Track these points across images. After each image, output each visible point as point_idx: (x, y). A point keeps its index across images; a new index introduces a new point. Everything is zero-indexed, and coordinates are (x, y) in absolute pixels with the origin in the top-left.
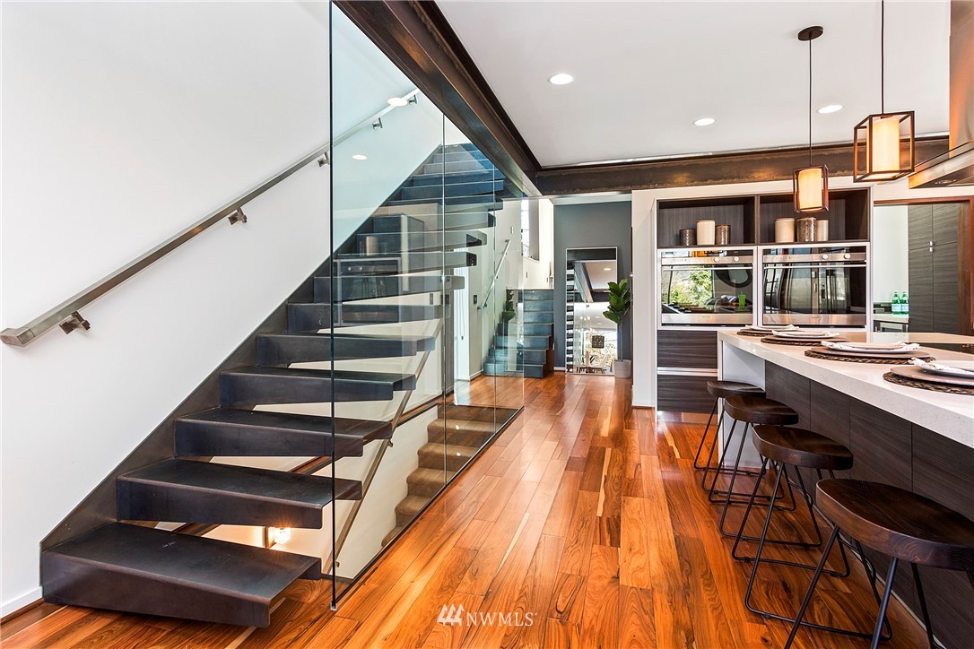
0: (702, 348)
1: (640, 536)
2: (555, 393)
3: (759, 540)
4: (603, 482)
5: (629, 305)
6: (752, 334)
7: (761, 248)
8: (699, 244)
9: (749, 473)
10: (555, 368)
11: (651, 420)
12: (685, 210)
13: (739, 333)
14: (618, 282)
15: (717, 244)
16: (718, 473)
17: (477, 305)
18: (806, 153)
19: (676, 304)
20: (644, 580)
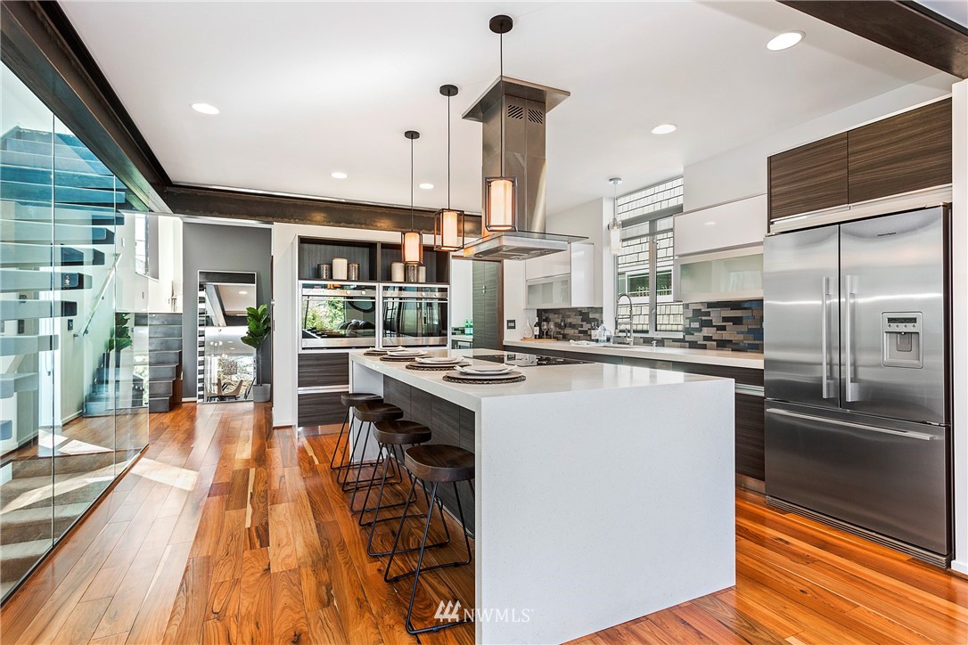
0: (336, 367)
1: (287, 533)
2: (186, 425)
3: (375, 509)
4: (249, 498)
5: (269, 330)
6: (374, 355)
7: (382, 285)
8: (334, 278)
9: (371, 464)
10: (184, 400)
11: (292, 437)
12: (322, 246)
13: (365, 354)
14: (257, 308)
15: (349, 279)
16: (349, 469)
17: (73, 332)
18: (408, 213)
19: (313, 329)
20: (293, 563)
